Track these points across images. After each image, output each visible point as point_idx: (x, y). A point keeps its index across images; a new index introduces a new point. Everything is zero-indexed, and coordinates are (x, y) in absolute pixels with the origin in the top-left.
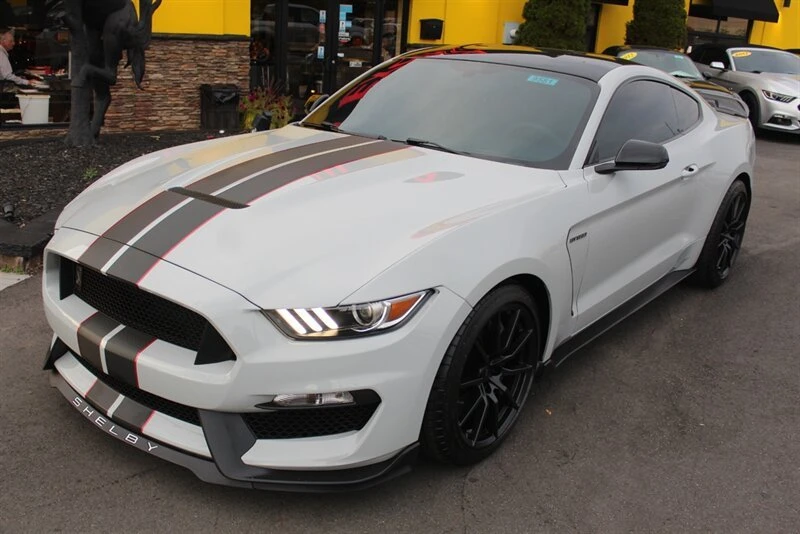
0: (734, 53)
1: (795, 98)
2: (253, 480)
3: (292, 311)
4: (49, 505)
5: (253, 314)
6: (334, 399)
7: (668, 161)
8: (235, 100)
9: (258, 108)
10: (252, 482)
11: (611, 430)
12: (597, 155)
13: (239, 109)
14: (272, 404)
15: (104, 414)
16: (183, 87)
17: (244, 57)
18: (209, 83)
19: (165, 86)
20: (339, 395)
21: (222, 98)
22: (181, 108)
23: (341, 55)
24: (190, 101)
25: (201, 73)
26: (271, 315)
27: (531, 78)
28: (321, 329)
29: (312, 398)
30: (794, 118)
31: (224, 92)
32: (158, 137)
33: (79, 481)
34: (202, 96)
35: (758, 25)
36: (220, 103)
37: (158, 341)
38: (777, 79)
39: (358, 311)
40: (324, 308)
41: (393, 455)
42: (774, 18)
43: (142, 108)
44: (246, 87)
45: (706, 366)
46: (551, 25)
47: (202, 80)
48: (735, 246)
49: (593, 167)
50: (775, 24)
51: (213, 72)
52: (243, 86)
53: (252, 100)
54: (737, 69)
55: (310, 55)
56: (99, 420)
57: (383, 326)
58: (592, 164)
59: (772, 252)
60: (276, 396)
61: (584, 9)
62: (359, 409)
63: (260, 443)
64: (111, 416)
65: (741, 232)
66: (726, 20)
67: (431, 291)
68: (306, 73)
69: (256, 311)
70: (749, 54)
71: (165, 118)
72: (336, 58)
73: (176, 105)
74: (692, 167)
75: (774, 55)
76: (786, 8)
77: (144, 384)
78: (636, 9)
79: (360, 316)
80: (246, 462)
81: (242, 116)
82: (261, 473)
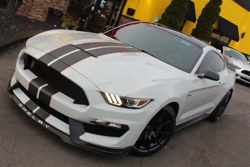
0: (225, 48)
1: (241, 68)
2: (81, 145)
3: (109, 94)
4: (10, 137)
5: (98, 93)
6: (115, 126)
7: (219, 79)
8: (61, 16)
9: (68, 21)
10: (80, 145)
11: (184, 158)
12: (199, 71)
13: (61, 20)
14: (95, 122)
15: (31, 112)
16: (44, 6)
17: (67, 2)
18: (53, 7)
19: (38, 4)
20: (117, 124)
21: (57, 14)
22: (41, 13)
23: (99, 11)
24: (44, 11)
25: (51, 4)
26: (103, 94)
27: (182, 42)
28: (117, 102)
29: (108, 123)
30: (239, 75)
31: (57, 12)
32: (34, 21)
33: (19, 132)
34: (49, 11)
35: (232, 41)
36: (55, 16)
37: (60, 93)
38: (236, 61)
39: (129, 100)
40: (119, 96)
41: (126, 148)
42: (237, 41)
43: (27, 9)
44: (65, 13)
45: (212, 145)
46: (170, 22)
47: (51, 6)
48: (223, 111)
49: (197, 75)
50: (237, 43)
51: (55, 4)
52: (64, 12)
53: (66, 18)
54: (225, 54)
55: (85, 8)
56: (29, 113)
57: (136, 107)
58: (197, 74)
59: (231, 116)
60: (97, 120)
61: (182, 20)
62: (121, 131)
63: (86, 133)
64: (34, 113)
65: (226, 107)
66: (223, 37)
67: (152, 100)
68: (83, 13)
69: (99, 91)
70: (229, 50)
71: (34, 15)
72: (97, 12)
73: (39, 12)
74: (221, 83)
75: (237, 53)
76: (242, 39)
77: (52, 105)
78: (197, 25)
79: (129, 101)
80: (80, 139)
81: (61, 22)
82: (85, 143)
